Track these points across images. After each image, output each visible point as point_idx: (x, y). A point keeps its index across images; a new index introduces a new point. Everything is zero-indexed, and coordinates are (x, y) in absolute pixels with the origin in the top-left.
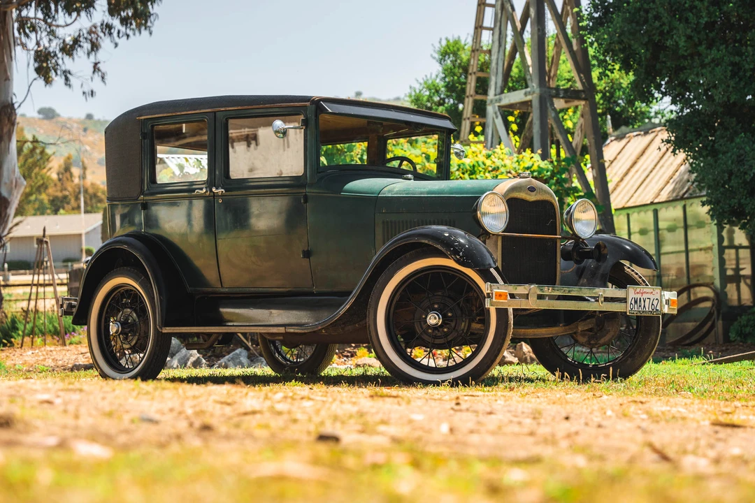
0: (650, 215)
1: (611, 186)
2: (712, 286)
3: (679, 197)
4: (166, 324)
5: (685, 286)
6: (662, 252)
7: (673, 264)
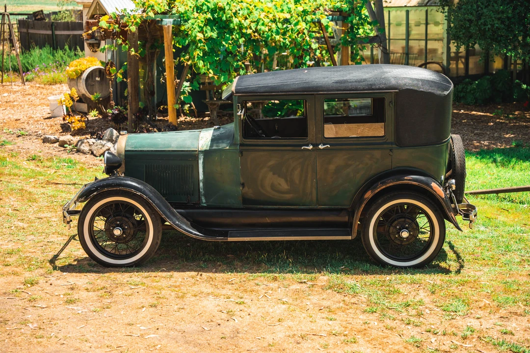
0: (404, 13)
2: (441, 64)
3: (423, 5)
5: (423, 62)
6: (410, 38)
7: (416, 46)
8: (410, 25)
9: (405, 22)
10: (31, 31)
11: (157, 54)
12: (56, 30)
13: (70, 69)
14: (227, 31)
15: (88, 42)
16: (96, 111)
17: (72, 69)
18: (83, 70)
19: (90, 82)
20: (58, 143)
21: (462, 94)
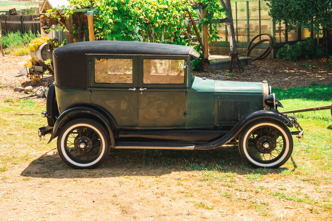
0: (245, 3)
5: (258, 34)
6: (250, 19)
7: (254, 24)
8: (249, 11)
9: (246, 9)
10: (8, 22)
11: (85, 34)
12: (24, 21)
13: (31, 45)
14: (128, 17)
15: (43, 27)
16: (48, 71)
17: (32, 44)
18: (39, 45)
19: (44, 52)
20: (24, 91)
21: (283, 54)
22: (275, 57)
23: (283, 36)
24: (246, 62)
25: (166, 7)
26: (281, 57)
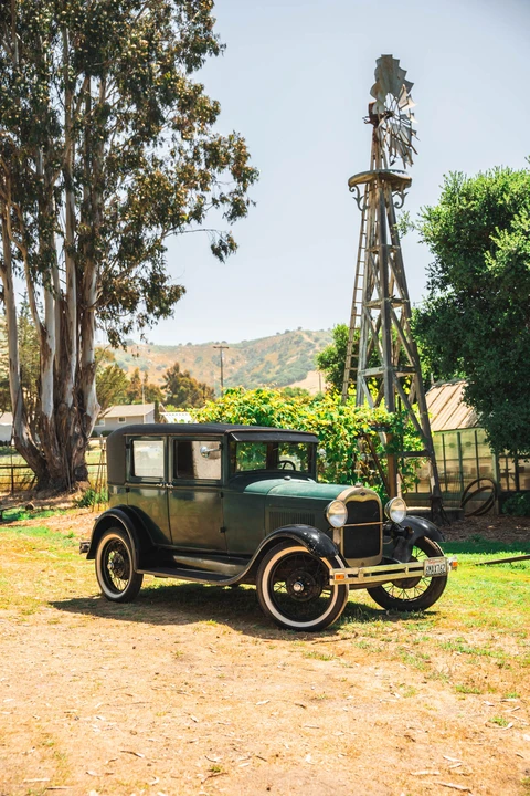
0: (456, 436)
1: (431, 420)
2: (492, 480)
3: (473, 426)
4: (139, 568)
5: (477, 478)
7: (469, 465)
8: (462, 446)
9: (457, 443)
21: (513, 507)
22: (501, 512)
23: (511, 481)
24: (456, 515)
25: (330, 422)
26: (510, 511)
